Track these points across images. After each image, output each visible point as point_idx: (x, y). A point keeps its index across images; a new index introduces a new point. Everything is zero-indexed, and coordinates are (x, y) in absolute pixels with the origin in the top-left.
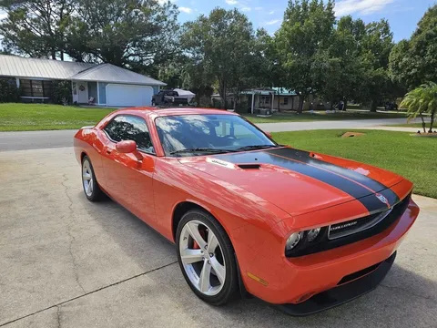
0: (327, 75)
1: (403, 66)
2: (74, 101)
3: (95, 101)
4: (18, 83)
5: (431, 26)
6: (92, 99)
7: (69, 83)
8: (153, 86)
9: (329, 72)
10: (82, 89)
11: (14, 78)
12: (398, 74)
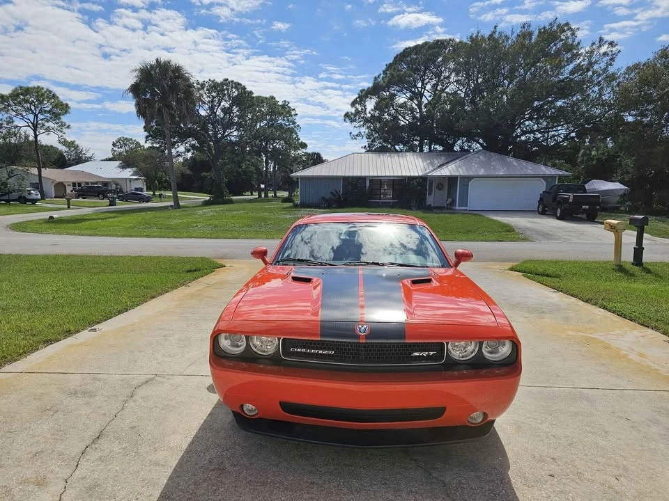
2: (428, 203)
3: (453, 203)
4: (368, 184)
6: (450, 200)
7: (423, 180)
8: (545, 178)
10: (440, 187)
11: (363, 179)
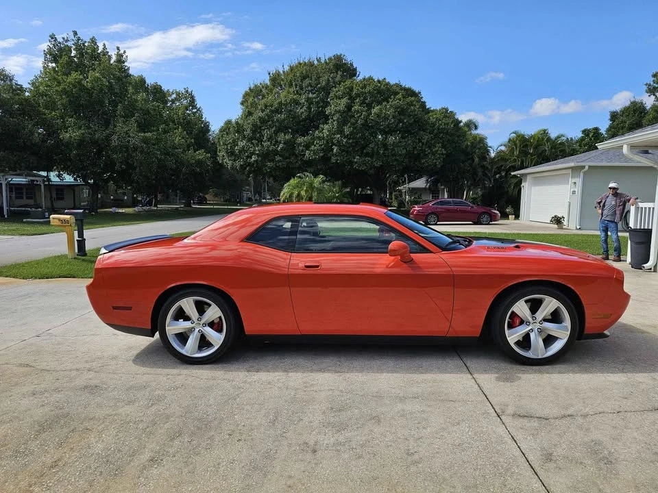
0: (139, 156)
1: (240, 152)
5: (261, 109)
9: (142, 152)
12: (235, 160)
